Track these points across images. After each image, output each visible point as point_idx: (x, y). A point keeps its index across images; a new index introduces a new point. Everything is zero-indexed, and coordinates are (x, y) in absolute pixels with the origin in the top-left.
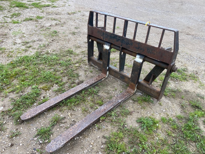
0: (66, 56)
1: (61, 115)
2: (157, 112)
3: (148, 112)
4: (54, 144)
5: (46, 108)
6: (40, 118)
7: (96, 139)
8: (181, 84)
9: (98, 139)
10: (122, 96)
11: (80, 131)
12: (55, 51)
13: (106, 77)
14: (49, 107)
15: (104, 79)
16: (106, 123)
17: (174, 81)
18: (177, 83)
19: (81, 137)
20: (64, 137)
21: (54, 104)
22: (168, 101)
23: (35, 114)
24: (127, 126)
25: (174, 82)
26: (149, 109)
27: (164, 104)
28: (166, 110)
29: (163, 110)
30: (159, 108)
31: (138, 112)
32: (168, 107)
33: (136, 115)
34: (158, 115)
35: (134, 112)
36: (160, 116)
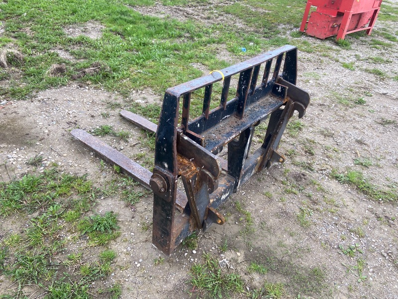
1: (131, 139)
2: (132, 248)
3: (133, 234)
4: (81, 133)
5: (138, 122)
6: (129, 125)
7: (85, 168)
9: (86, 170)
11: (94, 149)
14: (140, 125)
16: (111, 176)
19: (92, 157)
20: (88, 138)
21: (146, 127)
22: (173, 282)
23: (128, 118)
24: (101, 199)
26: (143, 237)
27: (160, 269)
28: (139, 268)
29: (139, 262)
30: (145, 257)
31: (133, 218)
32: (151, 277)
33: (124, 214)
34: (125, 250)
35: (135, 211)
36: (121, 253)
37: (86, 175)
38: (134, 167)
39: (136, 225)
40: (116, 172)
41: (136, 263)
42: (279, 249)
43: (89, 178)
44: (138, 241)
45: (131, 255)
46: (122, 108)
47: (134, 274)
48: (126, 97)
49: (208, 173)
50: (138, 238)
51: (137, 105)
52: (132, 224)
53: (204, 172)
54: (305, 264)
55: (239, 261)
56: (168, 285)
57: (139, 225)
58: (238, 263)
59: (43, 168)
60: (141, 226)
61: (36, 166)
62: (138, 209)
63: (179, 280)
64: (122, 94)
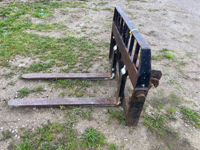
0: (101, 47)
1: (45, 88)
2: (116, 136)
3: (108, 130)
4: (16, 101)
5: (40, 77)
6: (34, 82)
7: (43, 118)
8: (192, 130)
9: (44, 119)
10: (100, 100)
11: (37, 105)
12: (97, 40)
13: (110, 78)
14: (43, 78)
15: (107, 79)
16: (63, 113)
17: (185, 122)
18: (186, 125)
19: (37, 110)
20: (25, 101)
21: (48, 77)
22: (145, 135)
23: (31, 77)
24: (74, 126)
25: (183, 123)
26: (113, 128)
27: (135, 134)
28: (128, 141)
29: (125, 139)
30: (124, 134)
31: (99, 123)
32: (136, 140)
33: (93, 124)
34: (114, 139)
35: (96, 120)
36: (115, 141)
37: (48, 121)
38: (71, 100)
39: (104, 125)
40: (64, 109)
41: (125, 140)
42: (156, 95)
43: (52, 122)
44: (114, 131)
45: (119, 138)
46: (16, 74)
47: (130, 145)
48: (10, 66)
49: (155, 79)
50: (112, 130)
51: (22, 68)
52: (102, 126)
53: (153, 80)
54: (167, 95)
55: (152, 109)
56: (144, 137)
57: (105, 124)
58: (153, 110)
59: (17, 135)
60: (106, 124)
61: (11, 137)
62: (95, 118)
63: (145, 132)
64: (4, 66)
